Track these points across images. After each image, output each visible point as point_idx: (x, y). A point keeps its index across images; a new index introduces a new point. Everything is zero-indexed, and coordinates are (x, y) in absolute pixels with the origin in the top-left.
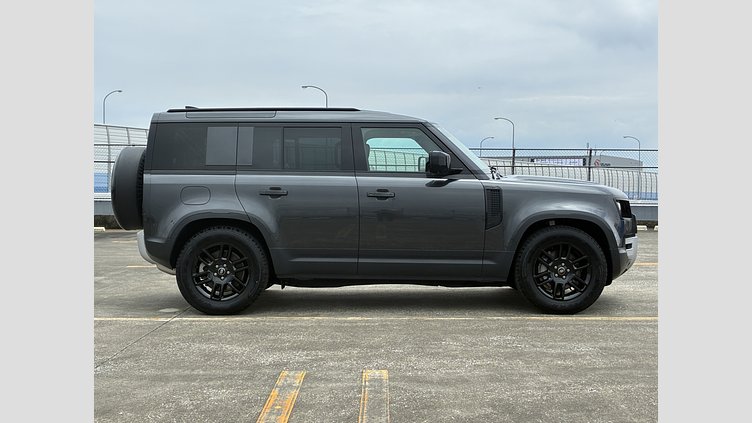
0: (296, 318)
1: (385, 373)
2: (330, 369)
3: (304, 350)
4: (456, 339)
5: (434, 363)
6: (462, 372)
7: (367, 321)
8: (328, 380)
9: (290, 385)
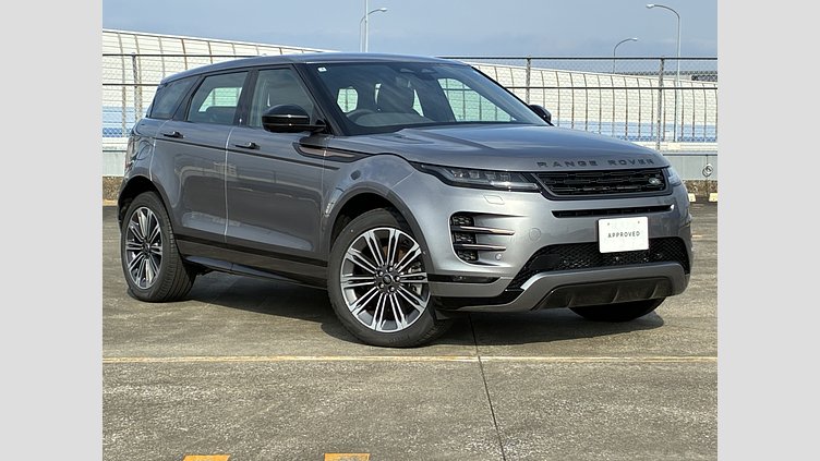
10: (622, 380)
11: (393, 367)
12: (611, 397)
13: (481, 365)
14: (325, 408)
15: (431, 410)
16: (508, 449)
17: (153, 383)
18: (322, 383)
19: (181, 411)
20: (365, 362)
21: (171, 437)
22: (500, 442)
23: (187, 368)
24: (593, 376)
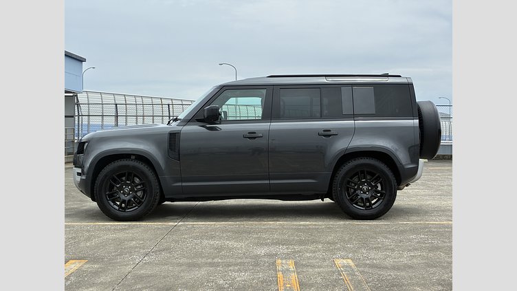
0: (264, 223)
1: (350, 261)
2: (309, 258)
3: (283, 245)
4: (386, 238)
5: (380, 255)
6: (404, 261)
7: (315, 225)
8: (313, 267)
9: (288, 270)
13: (175, 226)
14: (91, 243)
15: (133, 243)
22: (146, 256)
24: (216, 229)
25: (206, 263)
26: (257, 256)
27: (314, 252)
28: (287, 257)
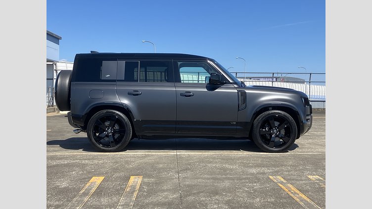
1: (317, 176)
9: (282, 182)
10: (214, 158)
11: (152, 155)
12: (211, 162)
13: (177, 155)
14: (132, 166)
15: (161, 166)
16: (180, 175)
17: (86, 159)
18: (132, 159)
19: (92, 166)
20: (145, 154)
21: (89, 172)
22: (178, 173)
23: (95, 156)
24: (207, 157)
25: (224, 178)
26: (253, 174)
27: (289, 171)
28: (273, 174)
